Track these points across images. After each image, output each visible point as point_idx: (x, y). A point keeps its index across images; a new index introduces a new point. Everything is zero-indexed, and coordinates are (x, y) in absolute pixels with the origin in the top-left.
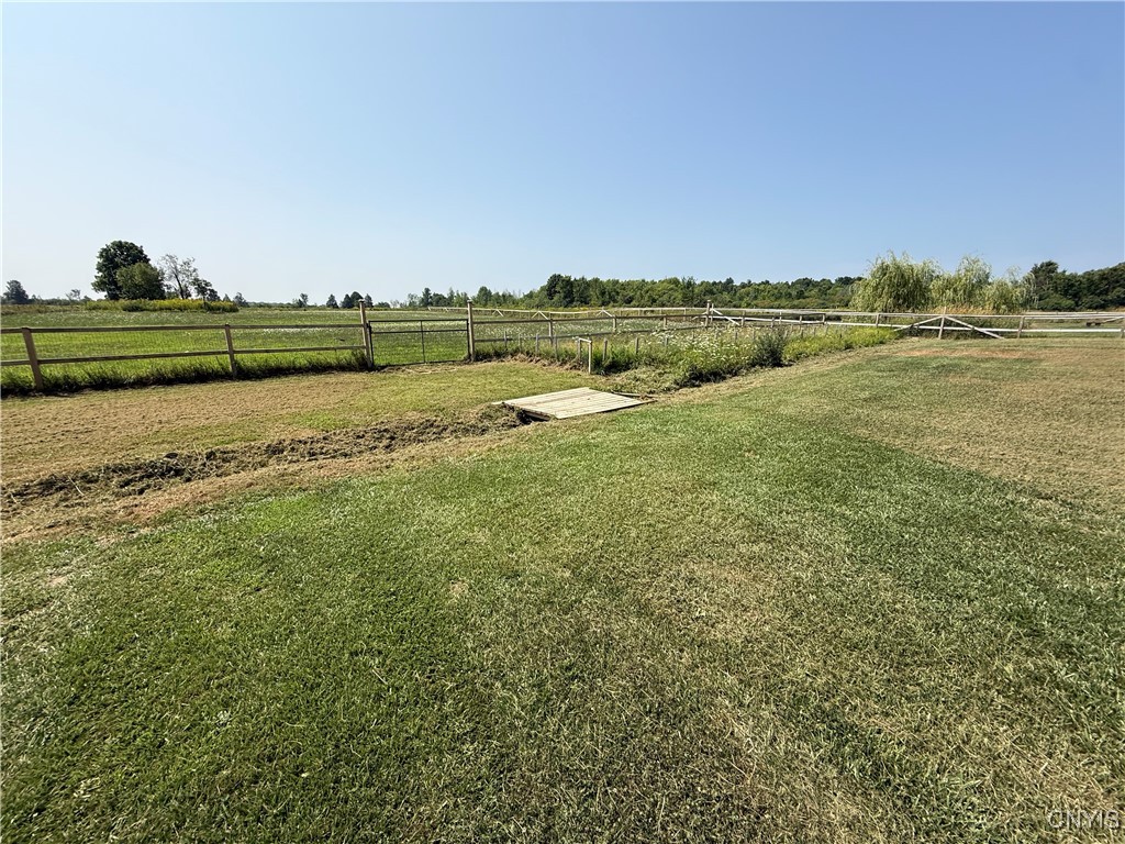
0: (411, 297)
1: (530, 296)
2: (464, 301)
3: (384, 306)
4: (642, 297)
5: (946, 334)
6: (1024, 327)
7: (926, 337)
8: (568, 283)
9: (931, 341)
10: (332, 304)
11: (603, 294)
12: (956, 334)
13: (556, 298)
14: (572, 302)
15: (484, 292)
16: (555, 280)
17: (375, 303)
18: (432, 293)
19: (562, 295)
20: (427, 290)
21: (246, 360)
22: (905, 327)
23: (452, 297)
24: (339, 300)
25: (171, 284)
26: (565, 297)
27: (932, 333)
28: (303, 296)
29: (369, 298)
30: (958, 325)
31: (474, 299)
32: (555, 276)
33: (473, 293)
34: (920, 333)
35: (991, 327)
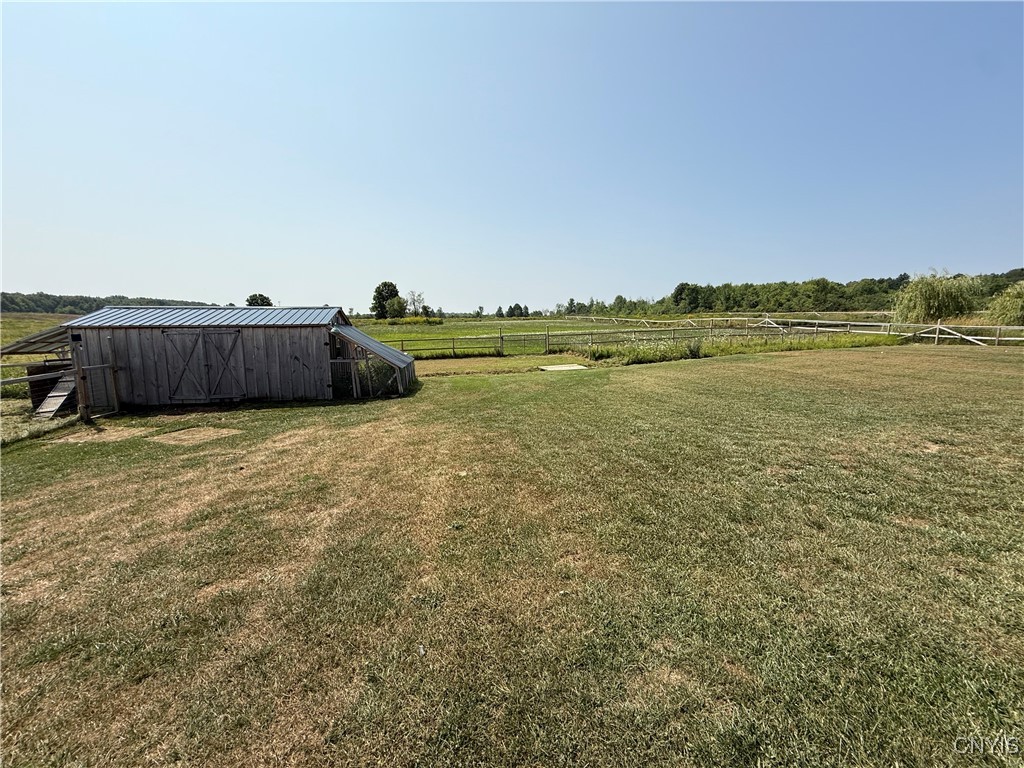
0: (559, 306)
1: (662, 302)
2: (602, 309)
3: (538, 314)
4: (768, 300)
5: (941, 341)
6: (1000, 336)
7: (926, 343)
8: (695, 290)
9: (928, 346)
10: (500, 314)
11: (728, 299)
12: (948, 341)
13: (681, 305)
14: (696, 307)
15: (620, 300)
16: (682, 289)
17: (530, 312)
18: (575, 302)
19: (687, 301)
20: (572, 300)
21: (458, 351)
22: (909, 335)
23: (592, 305)
24: (505, 311)
25: (411, 308)
26: (690, 303)
27: (930, 340)
28: (481, 308)
29: (526, 308)
30: (949, 334)
31: (610, 306)
32: (682, 285)
33: (609, 301)
34: (921, 340)
35: (976, 335)
